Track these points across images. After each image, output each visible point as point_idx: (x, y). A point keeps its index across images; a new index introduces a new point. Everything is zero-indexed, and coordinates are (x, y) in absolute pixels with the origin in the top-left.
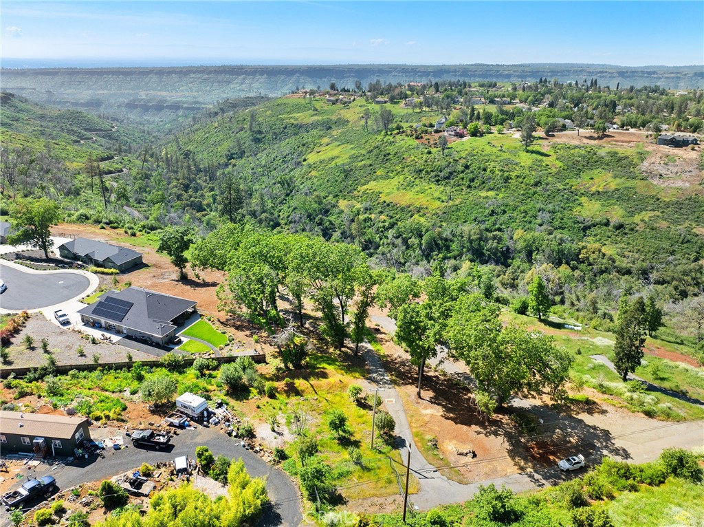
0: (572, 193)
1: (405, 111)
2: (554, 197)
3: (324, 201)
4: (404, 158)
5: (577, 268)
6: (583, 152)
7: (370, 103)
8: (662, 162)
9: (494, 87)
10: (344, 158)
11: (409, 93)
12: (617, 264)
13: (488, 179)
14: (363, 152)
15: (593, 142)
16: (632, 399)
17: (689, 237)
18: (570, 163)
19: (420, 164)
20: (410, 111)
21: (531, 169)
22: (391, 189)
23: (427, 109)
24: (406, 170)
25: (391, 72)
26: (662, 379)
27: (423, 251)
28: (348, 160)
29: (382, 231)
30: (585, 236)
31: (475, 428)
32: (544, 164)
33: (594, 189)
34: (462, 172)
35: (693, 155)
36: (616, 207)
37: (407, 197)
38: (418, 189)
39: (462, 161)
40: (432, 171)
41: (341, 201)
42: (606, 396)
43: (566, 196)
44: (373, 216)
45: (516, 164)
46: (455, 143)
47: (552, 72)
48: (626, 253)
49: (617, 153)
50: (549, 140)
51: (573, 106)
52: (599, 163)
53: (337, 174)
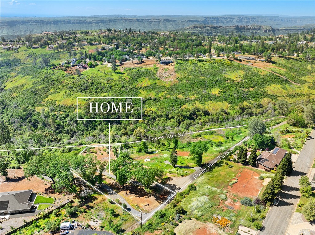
0: (136, 89)
1: (50, 52)
2: (130, 91)
3: (27, 109)
4: (62, 82)
5: (145, 119)
6: (136, 71)
7: (29, 48)
8: (163, 72)
9: (88, 33)
10: (30, 84)
11: (49, 41)
12: (157, 114)
13: (103, 88)
14: (39, 80)
15: (139, 66)
16: (178, 173)
17: (177, 99)
18: (133, 76)
19: (70, 84)
20: (53, 52)
21: (119, 81)
22: (60, 98)
23: (61, 50)
24: (65, 87)
25: (29, 22)
26: (183, 164)
27: (85, 125)
28: (33, 85)
29: (63, 119)
30: (144, 105)
31: (145, 196)
32: (123, 78)
33: (143, 86)
34: (91, 86)
35: (172, 67)
36: (152, 92)
37: (70, 101)
38: (73, 96)
39: (90, 81)
40: (78, 87)
41: (36, 108)
42: (172, 174)
43: (134, 90)
44: (56, 113)
45: (113, 79)
46: (83, 71)
47: (110, 20)
48: (159, 109)
49: (148, 70)
50: (122, 66)
51: (125, 44)
52: (142, 75)
53: (30, 94)
